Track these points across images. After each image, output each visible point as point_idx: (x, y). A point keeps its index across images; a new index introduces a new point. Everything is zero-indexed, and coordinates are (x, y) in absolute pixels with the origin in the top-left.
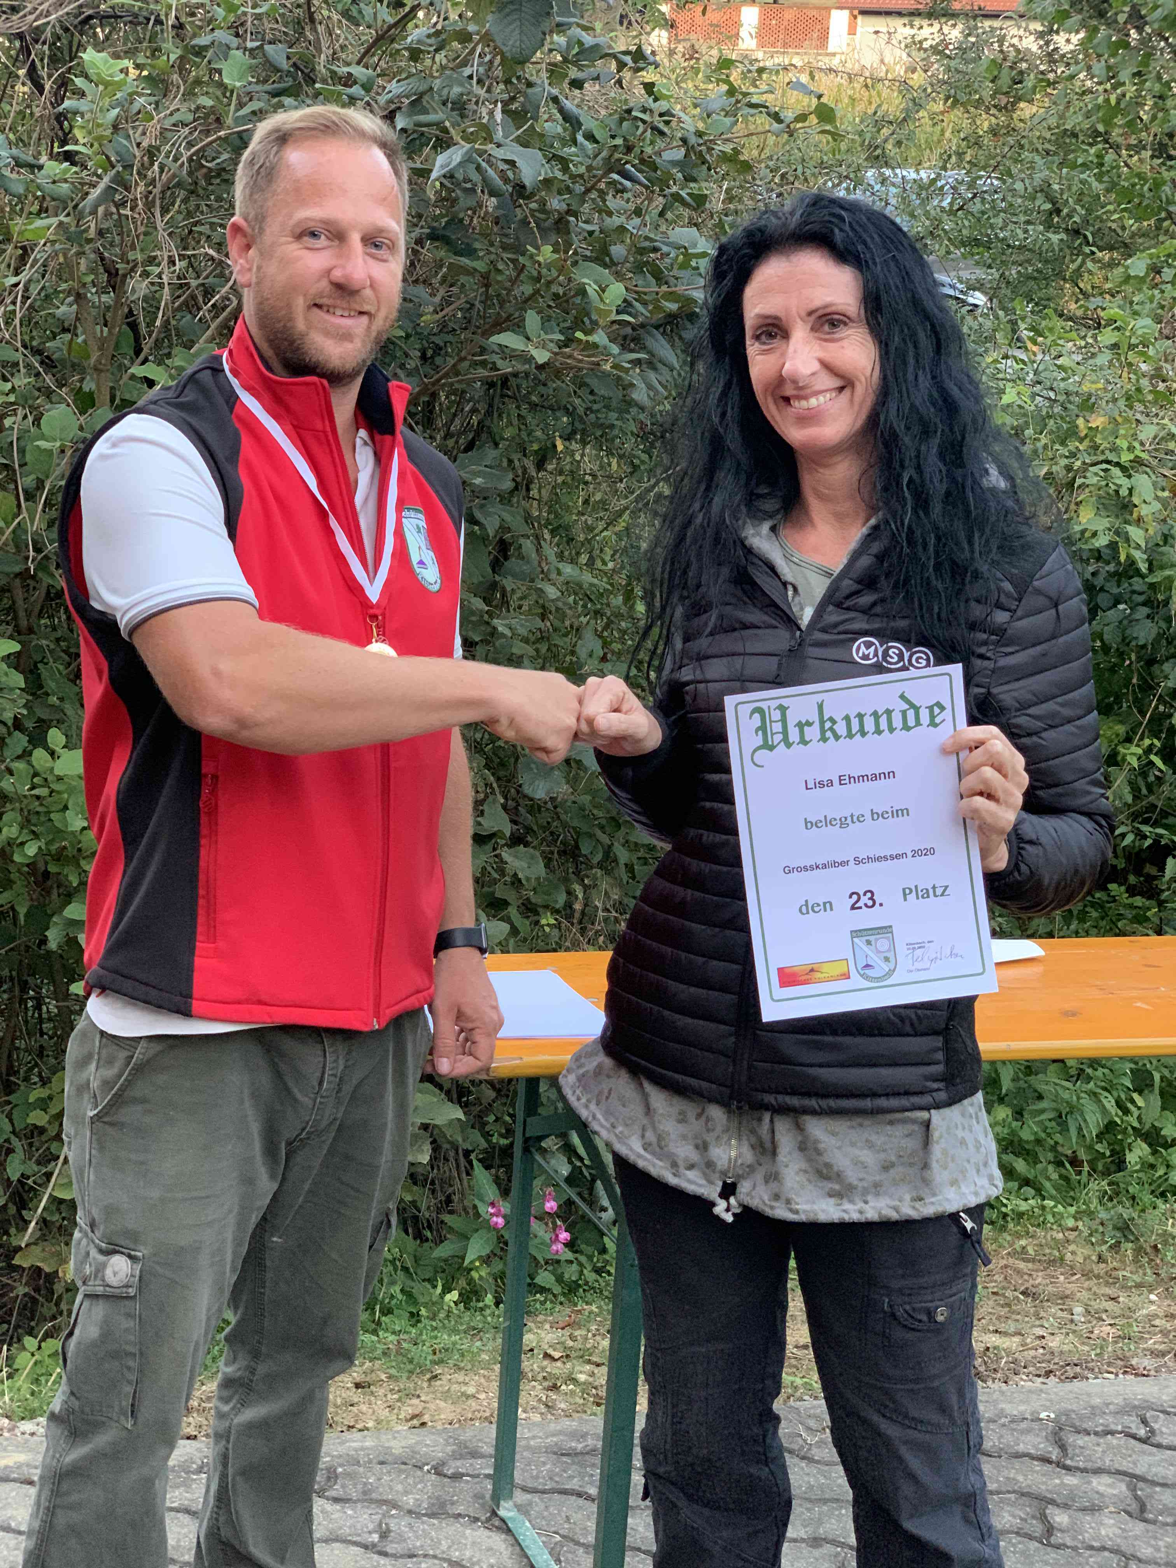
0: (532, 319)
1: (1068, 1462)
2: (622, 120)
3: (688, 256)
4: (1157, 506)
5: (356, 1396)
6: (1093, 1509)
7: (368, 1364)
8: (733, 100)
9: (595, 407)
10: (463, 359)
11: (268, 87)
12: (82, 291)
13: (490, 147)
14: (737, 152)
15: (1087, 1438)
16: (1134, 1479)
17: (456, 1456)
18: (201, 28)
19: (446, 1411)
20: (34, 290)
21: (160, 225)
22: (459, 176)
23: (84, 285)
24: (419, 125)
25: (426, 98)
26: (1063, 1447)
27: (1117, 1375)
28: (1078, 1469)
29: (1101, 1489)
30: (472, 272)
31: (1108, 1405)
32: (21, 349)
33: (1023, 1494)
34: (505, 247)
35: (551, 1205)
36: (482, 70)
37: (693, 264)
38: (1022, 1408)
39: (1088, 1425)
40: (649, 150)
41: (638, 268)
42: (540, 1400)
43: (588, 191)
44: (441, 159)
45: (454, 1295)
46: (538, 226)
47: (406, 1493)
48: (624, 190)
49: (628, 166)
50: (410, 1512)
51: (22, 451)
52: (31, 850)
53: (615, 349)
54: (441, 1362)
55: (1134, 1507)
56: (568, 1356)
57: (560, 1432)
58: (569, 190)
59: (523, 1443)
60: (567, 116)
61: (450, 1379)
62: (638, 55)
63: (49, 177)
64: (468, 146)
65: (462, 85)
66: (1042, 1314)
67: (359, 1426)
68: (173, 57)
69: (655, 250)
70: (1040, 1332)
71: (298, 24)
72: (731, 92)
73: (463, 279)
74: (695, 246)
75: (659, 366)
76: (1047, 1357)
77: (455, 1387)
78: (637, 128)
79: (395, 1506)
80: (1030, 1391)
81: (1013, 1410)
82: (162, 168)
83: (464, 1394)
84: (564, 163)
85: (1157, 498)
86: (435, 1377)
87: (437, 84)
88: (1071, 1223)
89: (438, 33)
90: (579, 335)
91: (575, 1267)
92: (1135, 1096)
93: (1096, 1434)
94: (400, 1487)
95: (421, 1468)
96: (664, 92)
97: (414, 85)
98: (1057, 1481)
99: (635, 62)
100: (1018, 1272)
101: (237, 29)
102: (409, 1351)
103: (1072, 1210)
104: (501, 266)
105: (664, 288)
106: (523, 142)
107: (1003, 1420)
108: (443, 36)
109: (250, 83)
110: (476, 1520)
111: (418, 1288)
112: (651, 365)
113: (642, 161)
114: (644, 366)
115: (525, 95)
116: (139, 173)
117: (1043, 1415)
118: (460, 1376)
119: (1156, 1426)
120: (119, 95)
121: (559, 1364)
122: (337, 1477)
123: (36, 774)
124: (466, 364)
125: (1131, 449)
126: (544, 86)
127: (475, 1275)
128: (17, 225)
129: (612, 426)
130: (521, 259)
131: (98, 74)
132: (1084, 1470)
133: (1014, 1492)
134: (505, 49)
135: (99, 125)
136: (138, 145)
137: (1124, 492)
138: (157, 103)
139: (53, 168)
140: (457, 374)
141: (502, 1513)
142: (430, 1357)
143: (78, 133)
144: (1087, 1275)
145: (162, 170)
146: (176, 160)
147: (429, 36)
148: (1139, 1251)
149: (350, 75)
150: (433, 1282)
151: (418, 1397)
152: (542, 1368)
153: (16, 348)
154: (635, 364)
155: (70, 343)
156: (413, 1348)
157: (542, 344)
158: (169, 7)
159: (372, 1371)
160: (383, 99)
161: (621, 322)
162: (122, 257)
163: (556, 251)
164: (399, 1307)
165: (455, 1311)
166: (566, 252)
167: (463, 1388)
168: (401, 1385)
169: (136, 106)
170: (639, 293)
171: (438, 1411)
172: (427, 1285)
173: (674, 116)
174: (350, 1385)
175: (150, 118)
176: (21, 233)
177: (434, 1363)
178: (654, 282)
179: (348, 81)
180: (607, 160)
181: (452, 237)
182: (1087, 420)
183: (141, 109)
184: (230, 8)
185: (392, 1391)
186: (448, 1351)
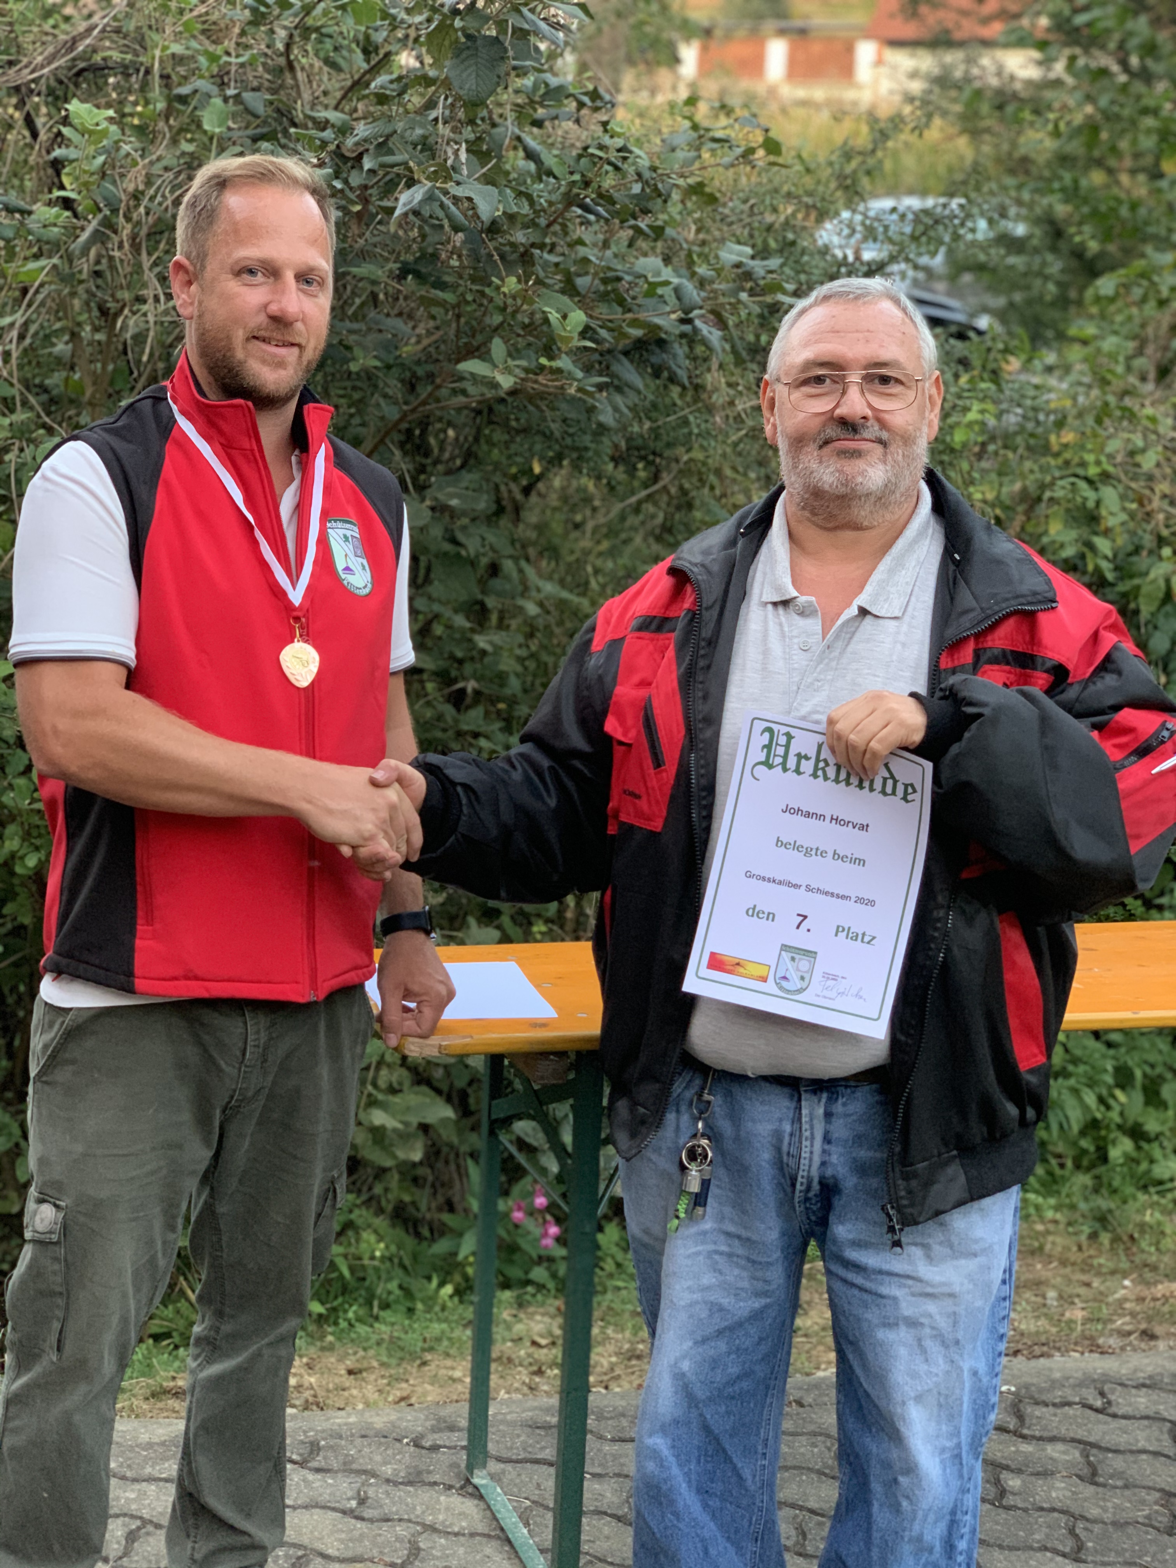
0: (498, 347)
1: (1026, 1432)
2: (580, 156)
3: (653, 286)
4: (1124, 517)
5: (348, 1381)
6: (1045, 1474)
7: (361, 1353)
8: (695, 135)
9: (571, 430)
10: (439, 387)
11: (250, 132)
12: (76, 329)
13: (451, 185)
14: (701, 185)
15: (1044, 1409)
16: (1086, 1445)
17: (434, 1430)
18: (185, 78)
20: (33, 328)
21: (146, 265)
22: (426, 212)
23: (79, 324)
24: (383, 166)
25: (392, 139)
26: (1021, 1418)
27: (1082, 1353)
28: (1033, 1437)
29: (1056, 1455)
30: (443, 304)
31: (1067, 1378)
32: (18, 386)
34: (474, 279)
35: (541, 1201)
36: (447, 112)
37: (660, 291)
39: (1045, 1397)
40: (606, 185)
41: (604, 297)
42: (524, 1383)
43: (549, 226)
44: (404, 198)
45: (448, 1289)
46: (502, 257)
47: (385, 1463)
48: (588, 223)
49: (588, 200)
50: (388, 1481)
51: (19, 483)
52: (32, 861)
53: (580, 374)
54: (431, 1349)
55: (1086, 1471)
56: (553, 1343)
57: (535, 1408)
59: (500, 1417)
60: (530, 155)
61: (437, 1364)
62: (595, 95)
63: (39, 221)
64: (430, 184)
65: (423, 126)
67: (348, 1407)
68: (161, 106)
69: (619, 279)
71: (279, 72)
72: (695, 127)
73: (435, 310)
74: (658, 274)
75: (626, 389)
76: (1017, 1338)
77: (442, 1372)
78: (595, 164)
79: (374, 1475)
82: (147, 210)
83: (451, 1378)
84: (529, 198)
85: (1124, 509)
86: (424, 1363)
87: (400, 126)
88: (1050, 1214)
89: (400, 79)
90: (543, 361)
92: (1118, 1093)
93: (1054, 1405)
94: (378, 1458)
95: (399, 1440)
96: (618, 130)
97: (380, 127)
98: (1013, 1449)
99: (593, 100)
101: (220, 78)
102: (399, 1339)
103: (1052, 1201)
104: (469, 298)
105: (629, 316)
106: (488, 180)
108: (407, 81)
109: (229, 129)
110: (450, 1487)
111: (415, 1284)
112: (619, 389)
113: (600, 196)
114: (611, 389)
115: (489, 134)
116: (125, 216)
118: (449, 1362)
119: (1112, 1397)
120: (105, 142)
121: (545, 1351)
122: (319, 1449)
124: (444, 392)
125: (1098, 463)
126: (510, 127)
127: (470, 1271)
128: (11, 269)
129: (586, 449)
130: (488, 291)
131: (83, 124)
132: (1040, 1439)
134: (462, 93)
135: (85, 172)
136: (125, 191)
137: (1091, 504)
138: (143, 150)
139: (43, 212)
140: (438, 400)
141: (476, 1481)
142: (420, 1344)
143: (66, 180)
144: (1064, 1263)
145: (147, 214)
146: (160, 204)
147: (392, 82)
148: (1116, 1239)
149: (327, 121)
150: (429, 1278)
151: (407, 1381)
152: (529, 1355)
153: (12, 385)
154: (600, 387)
155: (67, 379)
156: (403, 1336)
157: (508, 370)
158: (153, 58)
159: (364, 1358)
160: (350, 142)
161: (586, 348)
162: (113, 296)
163: (519, 281)
164: (397, 1301)
165: (449, 1304)
166: (527, 282)
167: (450, 1373)
168: (393, 1372)
169: (122, 153)
170: (604, 321)
171: (425, 1394)
172: (425, 1281)
173: (631, 152)
174: (343, 1372)
175: (135, 163)
176: (16, 275)
177: (423, 1350)
178: (620, 310)
179: (323, 125)
180: (567, 194)
181: (423, 270)
182: (1058, 436)
183: (128, 155)
184: (213, 58)
185: (383, 1377)
186: (438, 1340)
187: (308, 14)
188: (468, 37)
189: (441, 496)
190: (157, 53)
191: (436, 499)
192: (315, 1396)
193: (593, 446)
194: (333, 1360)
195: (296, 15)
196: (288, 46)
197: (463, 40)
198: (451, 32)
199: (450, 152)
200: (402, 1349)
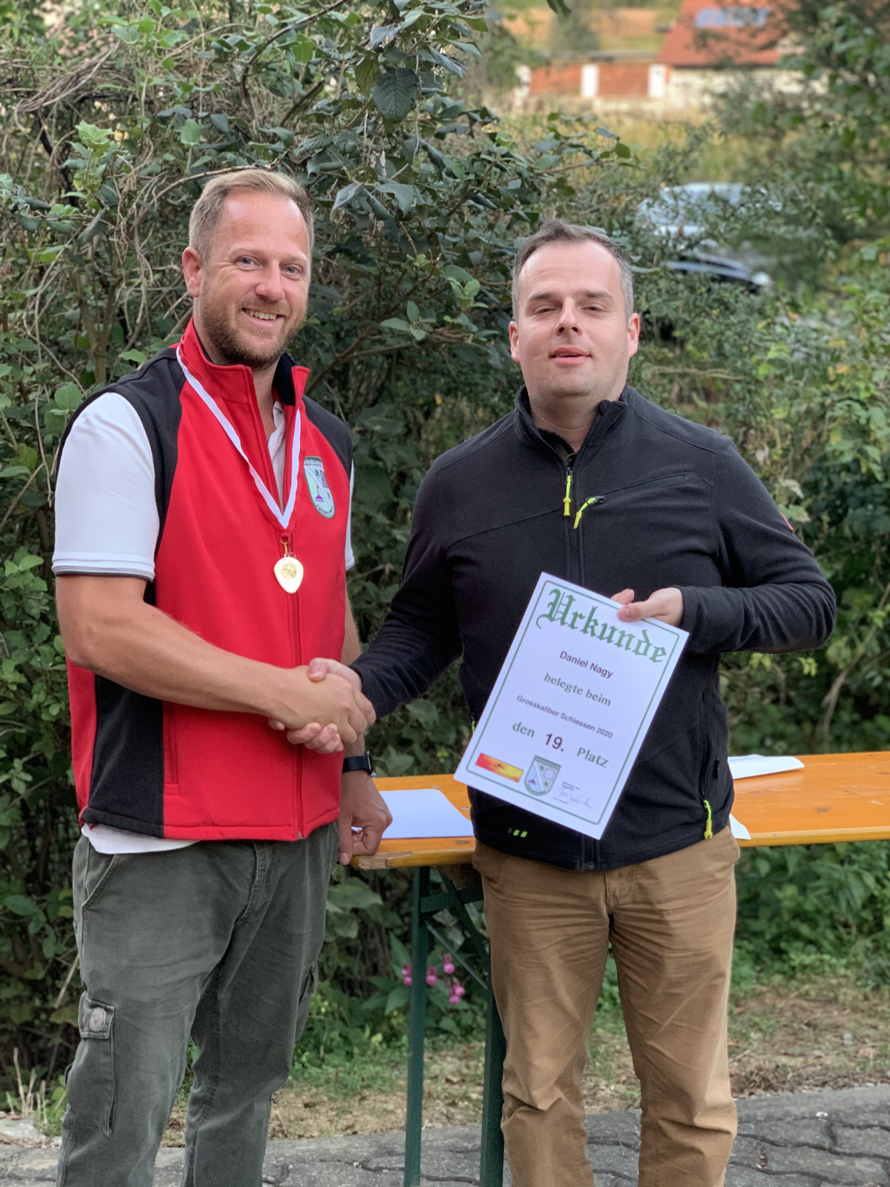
0: (412, 308)
1: (838, 1149)
2: (474, 161)
5: (306, 1113)
6: (856, 1184)
7: (314, 1090)
8: (558, 142)
9: (464, 370)
10: (363, 339)
11: (215, 145)
12: (83, 299)
13: (376, 184)
14: (562, 180)
15: (851, 1131)
16: (885, 1160)
17: (378, 1155)
18: (165, 103)
19: (372, 1123)
20: (49, 299)
21: (138, 248)
22: (356, 205)
23: (85, 294)
24: (323, 170)
25: (329, 149)
26: (834, 1138)
27: (876, 1084)
28: (844, 1154)
29: (862, 1168)
30: (368, 275)
31: (867, 1106)
32: (40, 343)
33: (803, 1174)
34: (391, 256)
35: (449, 968)
36: (370, 128)
38: (803, 1109)
39: (851, 1121)
40: (494, 182)
41: (492, 267)
42: (442, 1113)
43: (450, 213)
44: (340, 194)
45: (378, 1037)
46: (414, 239)
47: (340, 1182)
48: (479, 212)
49: (480, 195)
51: (41, 417)
52: (54, 711)
53: (475, 328)
54: (368, 1087)
55: (887, 1181)
56: (463, 1081)
57: (455, 1136)
58: (438, 213)
59: (428, 1144)
60: (434, 159)
61: (374, 1099)
62: (484, 113)
63: (55, 216)
64: (360, 184)
65: (354, 139)
66: (821, 1040)
67: (307, 1135)
68: (145, 125)
69: (503, 254)
70: (818, 1053)
71: (236, 98)
72: (557, 136)
73: (361, 281)
76: (824, 1071)
77: (379, 1105)
78: (485, 166)
80: (810, 1097)
81: (795, 1111)
82: (138, 206)
83: (385, 1110)
84: (432, 192)
86: (363, 1098)
87: (336, 140)
88: (842, 971)
89: (335, 102)
90: (447, 318)
91: (470, 1014)
93: (859, 1127)
94: (335, 1179)
95: (351, 1164)
96: (504, 140)
97: (319, 141)
98: (829, 1163)
99: (482, 117)
100: (803, 1009)
101: (192, 104)
102: (344, 1079)
103: (843, 961)
104: (388, 270)
106: (402, 180)
107: (789, 1119)
108: (340, 104)
109: (201, 143)
111: (352, 1033)
113: (490, 191)
114: (498, 339)
115: (403, 145)
116: (121, 211)
117: (819, 1114)
118: (383, 1098)
120: (105, 155)
121: (457, 1086)
122: (289, 1172)
123: (57, 654)
124: (367, 342)
125: (867, 389)
126: (417, 138)
127: (394, 1022)
128: (33, 253)
129: (477, 384)
130: (403, 265)
131: (89, 141)
132: (850, 1155)
133: (797, 1172)
134: (384, 113)
135: (90, 177)
136: (121, 190)
137: (863, 421)
138: (134, 160)
139: (58, 209)
140: (361, 349)
142: (360, 1083)
143: (75, 184)
144: (855, 1010)
145: (138, 210)
146: (148, 201)
147: (327, 105)
149: (275, 135)
150: (362, 1028)
151: (351, 1113)
152: (444, 1090)
153: (35, 342)
154: (489, 338)
155: (76, 336)
156: (347, 1077)
157: (420, 326)
158: (141, 89)
159: (317, 1094)
160: (297, 152)
161: (478, 308)
162: (112, 272)
163: (428, 257)
164: (338, 1047)
165: (379, 1049)
166: (435, 258)
167: (385, 1106)
168: (338, 1104)
169: (119, 162)
170: (491, 286)
171: (366, 1123)
172: (359, 1030)
173: (512, 157)
174: (301, 1105)
175: (129, 171)
176: (37, 257)
177: (363, 1087)
178: (503, 277)
179: (274, 139)
180: (464, 190)
181: (353, 250)
182: (835, 368)
183: (122, 164)
184: (186, 88)
185: (332, 1109)
186: (373, 1078)
187: (259, 53)
188: (388, 69)
189: (366, 423)
190: (144, 85)
191: (363, 425)
192: (280, 1126)
193: (482, 382)
194: (292, 1095)
195: (250, 55)
196: (244, 78)
197: (384, 72)
198: (374, 66)
199: (373, 158)
200: (346, 1086)
